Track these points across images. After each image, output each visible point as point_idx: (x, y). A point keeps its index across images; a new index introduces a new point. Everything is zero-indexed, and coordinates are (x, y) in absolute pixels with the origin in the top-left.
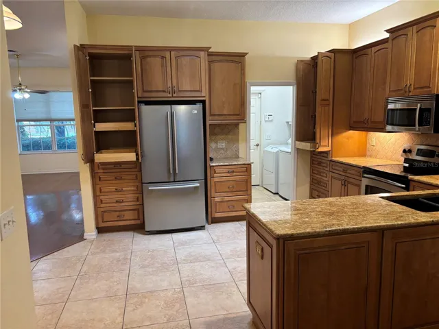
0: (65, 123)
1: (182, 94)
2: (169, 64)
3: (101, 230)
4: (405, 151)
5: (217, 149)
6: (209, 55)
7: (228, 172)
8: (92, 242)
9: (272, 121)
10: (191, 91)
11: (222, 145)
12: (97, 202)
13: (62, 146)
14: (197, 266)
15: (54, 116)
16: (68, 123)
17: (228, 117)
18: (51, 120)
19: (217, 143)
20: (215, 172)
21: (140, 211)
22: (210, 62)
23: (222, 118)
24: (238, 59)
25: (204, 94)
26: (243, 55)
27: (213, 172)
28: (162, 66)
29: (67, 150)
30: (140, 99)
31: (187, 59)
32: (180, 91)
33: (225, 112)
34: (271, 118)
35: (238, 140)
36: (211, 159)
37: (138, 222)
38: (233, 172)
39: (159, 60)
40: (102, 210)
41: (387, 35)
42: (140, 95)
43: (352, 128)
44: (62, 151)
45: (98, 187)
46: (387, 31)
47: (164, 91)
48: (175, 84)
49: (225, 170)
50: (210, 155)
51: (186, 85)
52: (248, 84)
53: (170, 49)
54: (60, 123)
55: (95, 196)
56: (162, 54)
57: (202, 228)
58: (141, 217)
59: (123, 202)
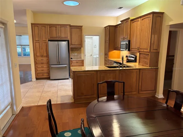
0: (26, 46)
1: (62, 38)
2: (58, 29)
3: (37, 79)
4: (126, 56)
5: (74, 56)
6: (70, 26)
7: (76, 62)
8: (34, 82)
9: (96, 47)
10: (64, 37)
11: (76, 54)
12: (36, 70)
13: (25, 55)
14: (63, 87)
15: (22, 44)
16: (27, 46)
17: (77, 46)
18: (21, 45)
19: (74, 53)
20: (72, 62)
21: (49, 73)
22: (71, 29)
23: (75, 46)
24: (80, 28)
25: (69, 38)
26: (82, 26)
27: (71, 62)
28: (56, 30)
29: (27, 56)
30: (49, 40)
31: (63, 28)
32: (61, 37)
33: (76, 44)
34: (96, 46)
35: (81, 53)
36: (72, 58)
37: (48, 77)
38: (78, 62)
39: (55, 28)
40: (38, 72)
41: (120, 23)
42: (49, 38)
43: (115, 49)
44: (25, 56)
45: (36, 66)
46: (121, 21)
47: (56, 37)
48: (59, 35)
49: (75, 62)
50: (71, 57)
51: (63, 35)
52: (84, 35)
53: (58, 25)
54: (24, 47)
55: (35, 68)
56: (55, 26)
57: (68, 79)
58: (49, 75)
59: (44, 70)
